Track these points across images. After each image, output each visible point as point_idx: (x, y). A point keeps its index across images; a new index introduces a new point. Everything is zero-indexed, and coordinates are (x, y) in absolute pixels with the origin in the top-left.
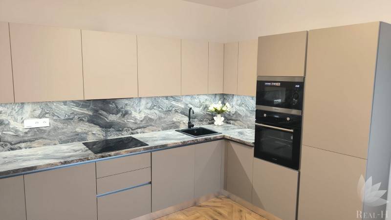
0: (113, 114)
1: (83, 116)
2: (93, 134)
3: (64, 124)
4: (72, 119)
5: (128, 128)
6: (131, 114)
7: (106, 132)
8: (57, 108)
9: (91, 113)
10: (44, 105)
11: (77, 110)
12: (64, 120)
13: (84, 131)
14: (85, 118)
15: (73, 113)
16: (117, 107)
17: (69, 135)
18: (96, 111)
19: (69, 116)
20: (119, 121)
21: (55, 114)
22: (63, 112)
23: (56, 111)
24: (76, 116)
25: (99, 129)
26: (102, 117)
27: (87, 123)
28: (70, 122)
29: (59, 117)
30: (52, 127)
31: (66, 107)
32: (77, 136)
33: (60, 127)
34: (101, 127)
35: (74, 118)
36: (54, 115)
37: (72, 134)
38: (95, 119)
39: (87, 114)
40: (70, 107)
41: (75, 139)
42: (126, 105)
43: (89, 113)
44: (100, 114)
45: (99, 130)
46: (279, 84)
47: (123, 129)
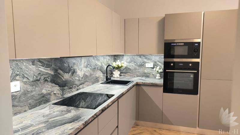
0: (67, 73)
1: (46, 76)
2: (55, 94)
3: (32, 86)
4: (39, 80)
5: (75, 85)
6: (77, 72)
7: (63, 90)
8: (27, 68)
9: (52, 73)
10: (14, 66)
11: (43, 70)
12: (33, 81)
13: (48, 92)
14: (49, 78)
15: (40, 73)
16: (69, 66)
17: (37, 98)
18: (56, 71)
19: (37, 77)
20: (70, 79)
21: (25, 75)
22: (32, 72)
23: (26, 72)
24: (42, 77)
25: (59, 88)
26: (60, 76)
27: (50, 84)
28: (37, 84)
29: (28, 79)
30: (22, 91)
31: (34, 66)
32: (43, 98)
33: (29, 90)
34: (60, 86)
35: (40, 78)
36: (24, 77)
37: (39, 97)
38: (56, 79)
39: (50, 74)
40: (37, 67)
41: (42, 101)
42: (74, 64)
43: (51, 73)
44: (59, 73)
45: (58, 90)
46: (183, 44)
47: (72, 86)
